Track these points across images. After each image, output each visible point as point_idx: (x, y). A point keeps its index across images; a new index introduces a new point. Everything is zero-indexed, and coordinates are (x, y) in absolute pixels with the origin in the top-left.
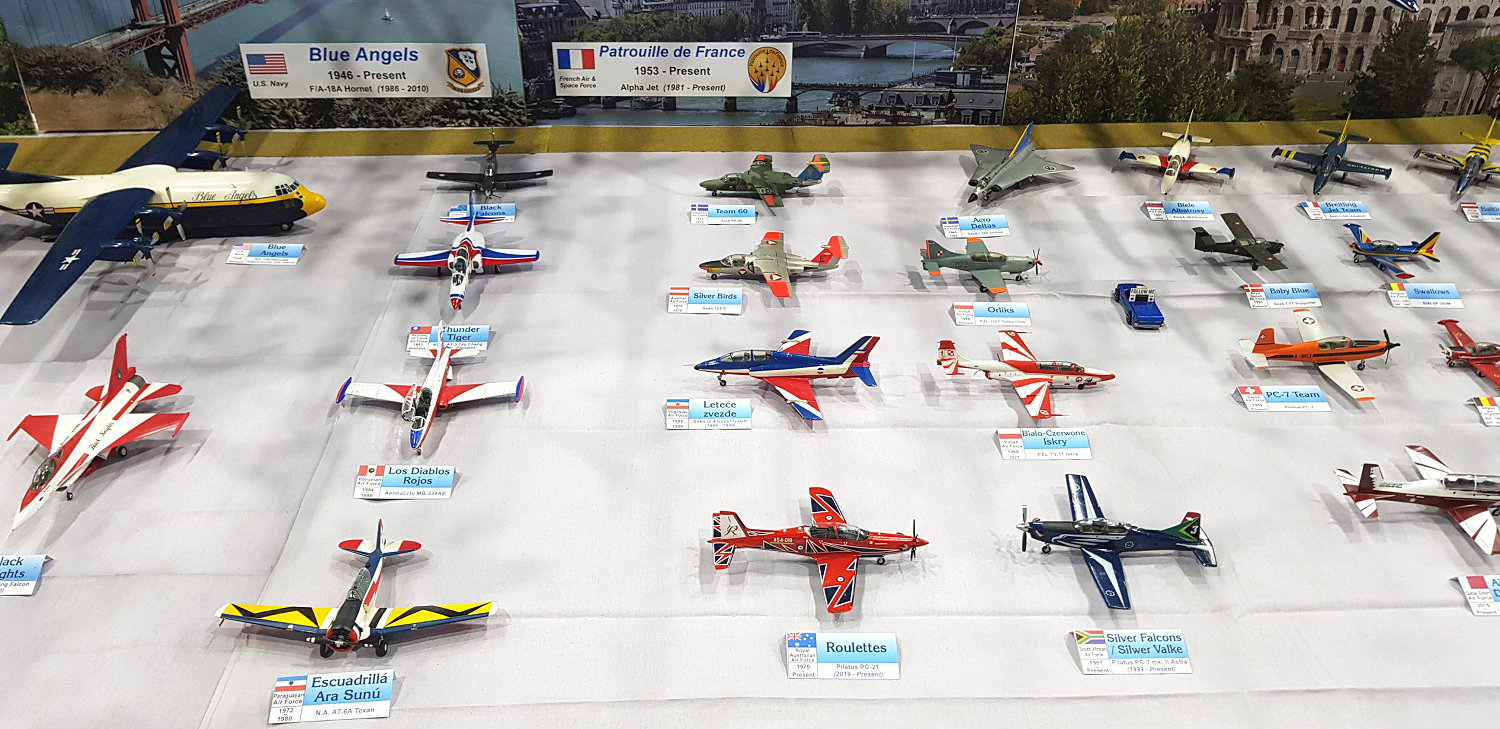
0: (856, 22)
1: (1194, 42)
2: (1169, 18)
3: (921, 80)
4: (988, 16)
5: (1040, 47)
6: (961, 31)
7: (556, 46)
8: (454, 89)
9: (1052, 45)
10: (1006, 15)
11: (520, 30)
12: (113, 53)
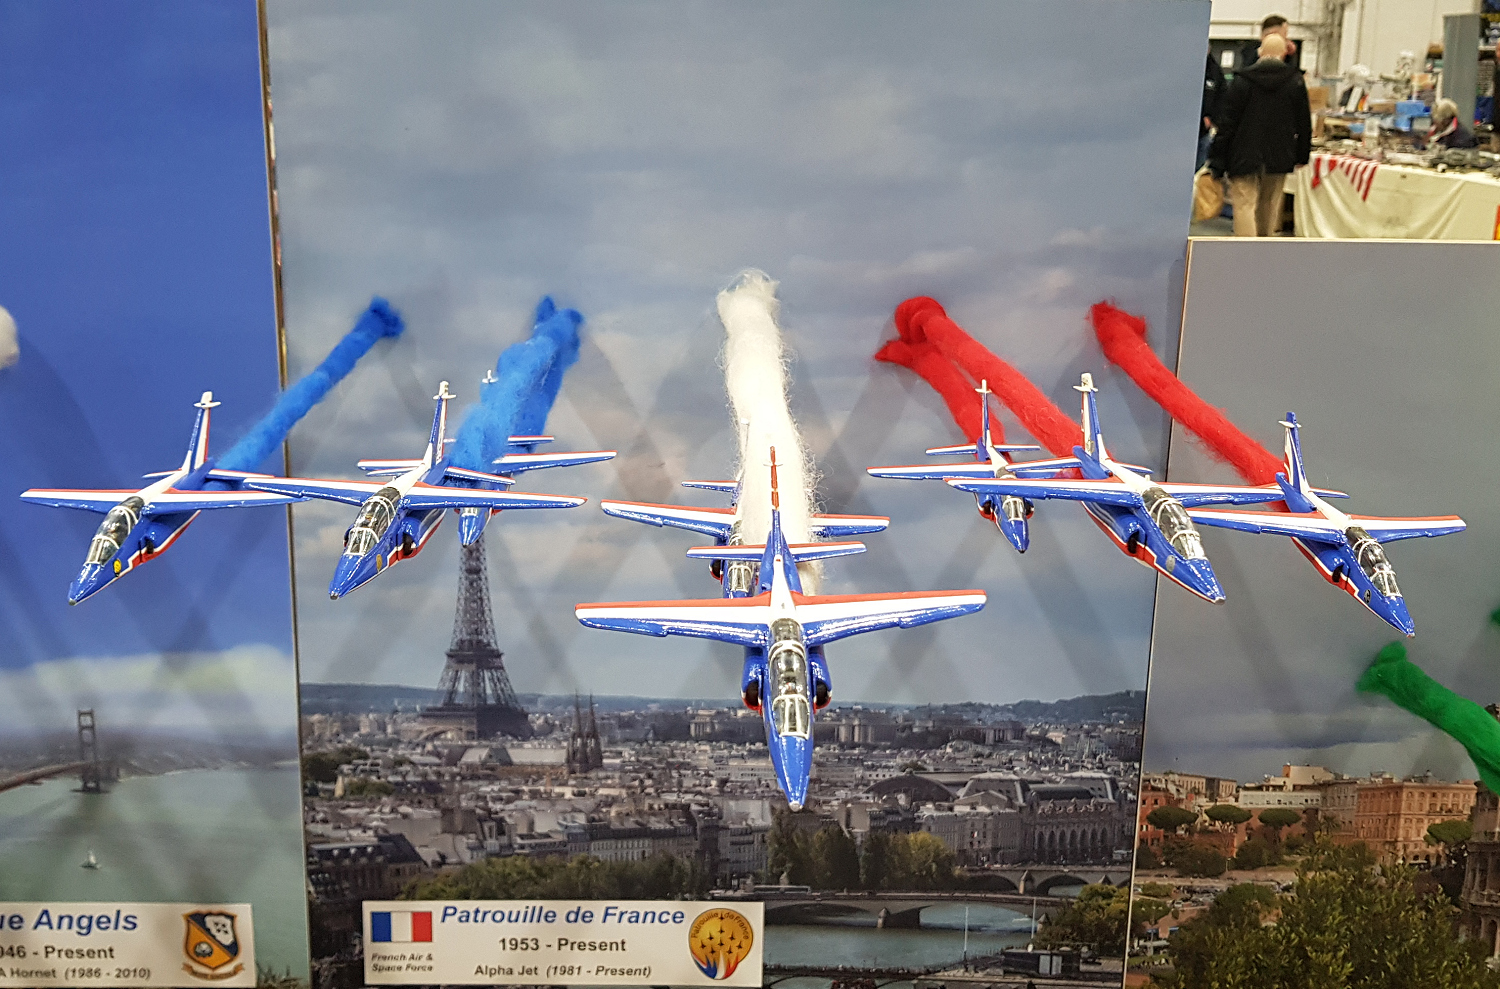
0: (866, 873)
1: (1428, 911)
2: (1384, 873)
3: (980, 963)
4: (1086, 868)
5: (1175, 916)
6: (1043, 889)
7: (369, 907)
8: (195, 973)
9: (1194, 915)
10: (1115, 868)
11: (310, 883)
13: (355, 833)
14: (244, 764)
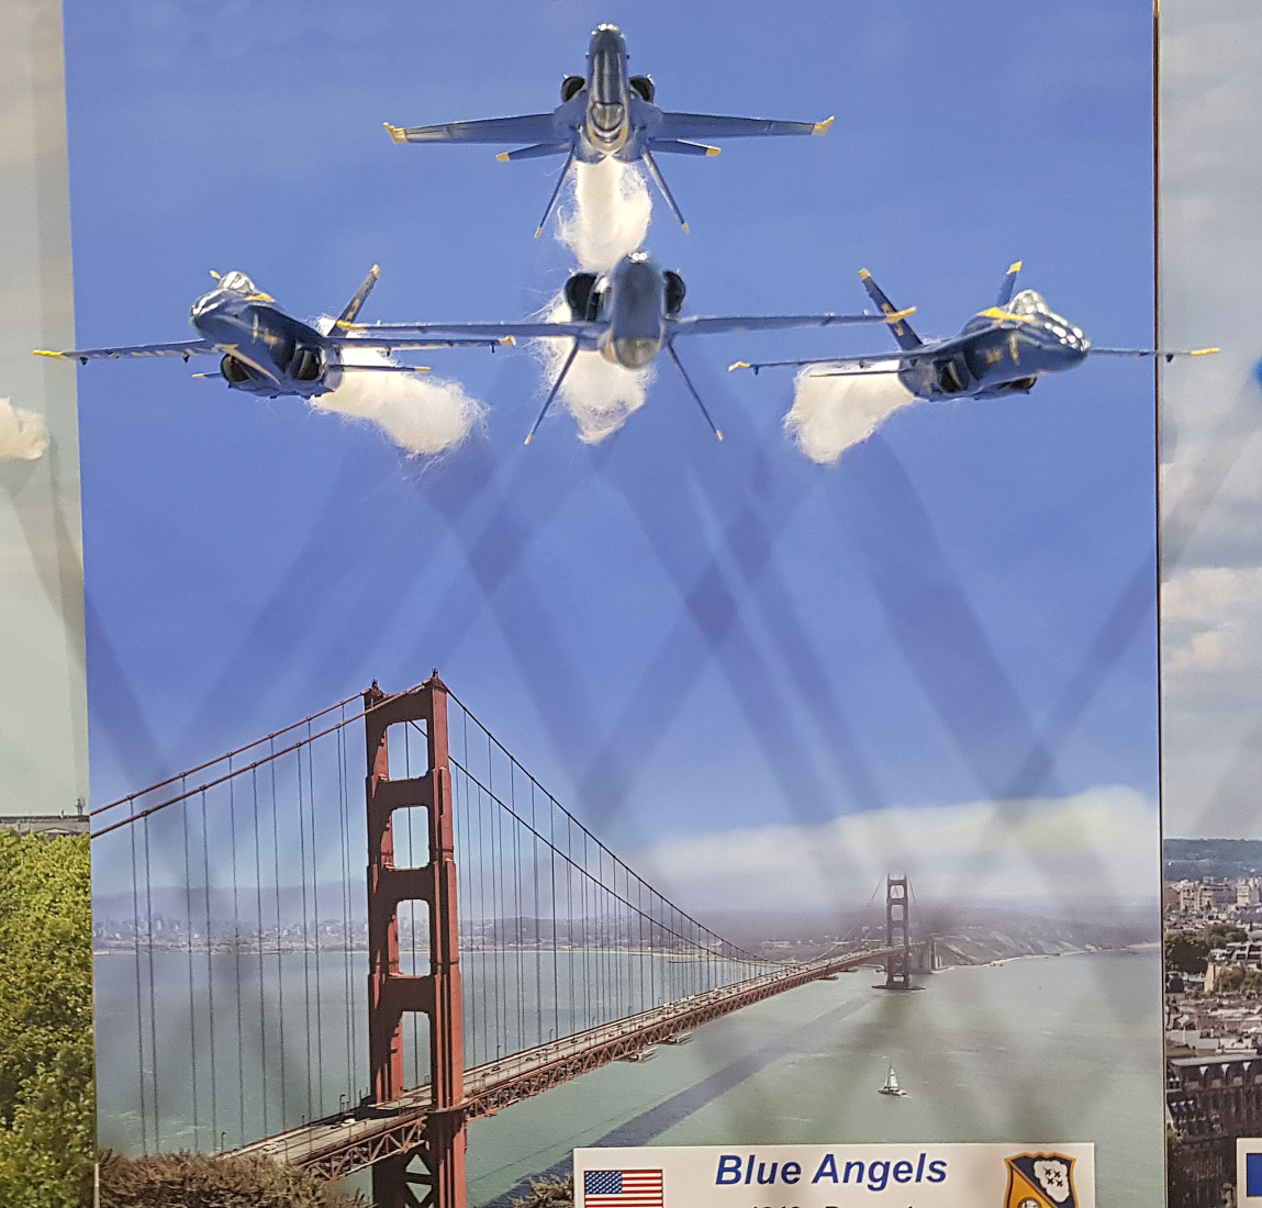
7: (1245, 1147)
11: (1168, 1113)
12: (307, 1172)
13: (1228, 1042)
14: (1093, 948)
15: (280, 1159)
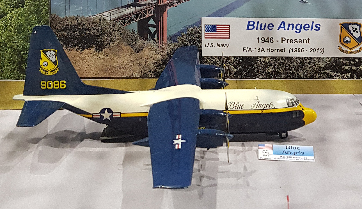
12: (117, 23)
15: (108, 19)
